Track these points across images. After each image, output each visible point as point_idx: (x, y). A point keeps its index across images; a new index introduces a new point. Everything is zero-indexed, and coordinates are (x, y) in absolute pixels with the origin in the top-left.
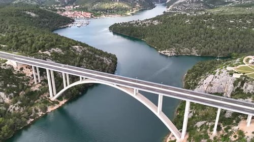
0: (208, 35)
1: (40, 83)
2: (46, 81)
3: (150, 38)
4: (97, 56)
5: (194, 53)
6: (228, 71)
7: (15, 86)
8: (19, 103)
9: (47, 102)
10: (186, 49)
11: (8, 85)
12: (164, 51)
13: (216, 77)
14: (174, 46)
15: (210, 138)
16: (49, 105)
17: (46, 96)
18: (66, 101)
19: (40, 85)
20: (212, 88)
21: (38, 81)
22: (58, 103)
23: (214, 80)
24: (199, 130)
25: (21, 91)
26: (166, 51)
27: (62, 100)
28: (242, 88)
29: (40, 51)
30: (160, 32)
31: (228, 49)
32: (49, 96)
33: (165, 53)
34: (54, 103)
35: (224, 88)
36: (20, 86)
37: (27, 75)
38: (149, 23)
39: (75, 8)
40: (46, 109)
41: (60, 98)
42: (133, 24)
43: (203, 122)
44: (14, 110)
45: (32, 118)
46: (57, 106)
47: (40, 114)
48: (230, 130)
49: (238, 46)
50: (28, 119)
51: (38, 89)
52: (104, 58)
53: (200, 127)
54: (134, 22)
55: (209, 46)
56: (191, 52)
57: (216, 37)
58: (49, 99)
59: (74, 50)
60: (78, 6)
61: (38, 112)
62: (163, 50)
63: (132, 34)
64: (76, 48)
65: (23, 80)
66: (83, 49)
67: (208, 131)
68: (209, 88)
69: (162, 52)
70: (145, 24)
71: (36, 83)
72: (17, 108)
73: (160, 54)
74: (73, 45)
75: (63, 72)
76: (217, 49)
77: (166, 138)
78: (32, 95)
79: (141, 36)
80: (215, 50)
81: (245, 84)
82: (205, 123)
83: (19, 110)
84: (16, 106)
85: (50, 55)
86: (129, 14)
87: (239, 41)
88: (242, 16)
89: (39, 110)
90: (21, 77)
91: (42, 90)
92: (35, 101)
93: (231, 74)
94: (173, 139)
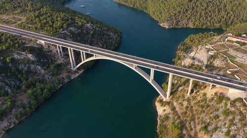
0: (204, 8)
1: (63, 57)
2: (68, 55)
5: (190, 24)
6: (206, 49)
7: (46, 61)
8: (51, 73)
9: (70, 72)
11: (42, 60)
12: (163, 24)
13: (197, 53)
15: (185, 98)
16: (72, 74)
17: (69, 67)
18: (83, 71)
19: (63, 59)
20: (195, 61)
22: (78, 73)
23: (196, 55)
24: (179, 93)
25: (51, 64)
26: (165, 24)
28: (214, 63)
29: (60, 31)
30: (161, 4)
31: (220, 21)
32: (71, 67)
34: (75, 72)
36: (50, 61)
37: (53, 52)
40: (70, 77)
43: (183, 87)
45: (61, 83)
46: (77, 75)
47: (66, 81)
50: (58, 85)
51: (62, 62)
52: (111, 34)
53: (180, 91)
55: (203, 19)
57: (211, 9)
58: (71, 70)
59: (86, 28)
61: (65, 79)
64: (88, 26)
65: (51, 56)
66: (93, 27)
67: (185, 93)
68: (192, 61)
71: (60, 58)
72: (50, 77)
73: (160, 26)
74: (85, 24)
75: (81, 51)
78: (59, 66)
81: (216, 60)
85: (68, 34)
90: (49, 53)
92: (61, 71)
93: (209, 51)
94: (161, 99)
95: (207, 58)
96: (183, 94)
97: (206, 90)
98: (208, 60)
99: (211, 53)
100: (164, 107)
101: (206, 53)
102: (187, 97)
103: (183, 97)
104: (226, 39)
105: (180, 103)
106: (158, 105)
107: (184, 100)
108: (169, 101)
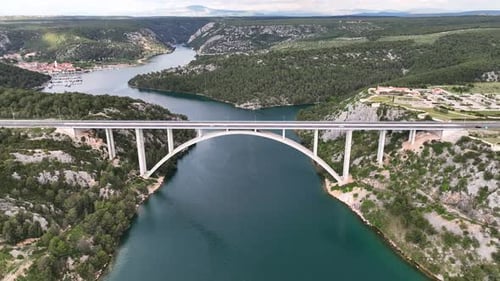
1: (116, 158)
3: (212, 90)
5: (285, 102)
7: (89, 163)
8: (110, 184)
9: (141, 181)
10: (273, 99)
11: (82, 162)
15: (379, 167)
17: (134, 173)
19: (119, 160)
21: (112, 155)
22: (156, 182)
23: (349, 117)
31: (324, 93)
32: (139, 174)
33: (246, 106)
34: (151, 182)
37: (94, 148)
38: (199, 70)
40: (146, 190)
41: (154, 175)
42: (172, 73)
44: (109, 194)
46: (157, 186)
47: (142, 197)
48: (397, 154)
49: (334, 87)
51: (119, 166)
54: (174, 71)
56: (281, 101)
59: (135, 109)
60: (33, 54)
61: (138, 195)
62: (242, 103)
65: (93, 155)
69: (242, 106)
70: (193, 72)
71: (111, 158)
72: (112, 192)
74: (131, 102)
76: (311, 94)
77: (324, 187)
78: (119, 172)
79: (194, 89)
80: (309, 95)
81: (388, 112)
82: (364, 158)
87: (333, 81)
89: (138, 192)
90: (89, 151)
91: (124, 166)
92: (124, 181)
93: (370, 104)
94: (334, 185)
95: (375, 112)
96: (369, 165)
97: (405, 146)
98: (378, 114)
99: (376, 105)
100: (350, 191)
101: (368, 108)
102: (381, 166)
103: (374, 168)
104: (377, 92)
105: (376, 177)
106: (336, 194)
107: (380, 170)
108: (352, 181)
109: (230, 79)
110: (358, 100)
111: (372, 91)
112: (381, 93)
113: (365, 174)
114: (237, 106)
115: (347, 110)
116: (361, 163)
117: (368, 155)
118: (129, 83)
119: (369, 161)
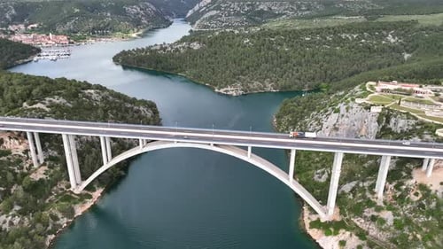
0: (283, 59)
1: (44, 164)
3: (194, 71)
4: (129, 106)
5: (269, 87)
6: (360, 105)
8: (17, 208)
9: (68, 197)
10: (256, 83)
12: (225, 89)
13: (343, 116)
14: (239, 79)
15: (378, 204)
16: (75, 203)
17: (63, 186)
18: (101, 190)
19: (46, 168)
20: (338, 132)
21: (38, 161)
22: (90, 197)
23: (340, 121)
24: (351, 197)
25: (13, 184)
26: (229, 89)
27: (94, 191)
28: (389, 126)
29: (25, 104)
30: (209, 59)
32: (69, 186)
33: (226, 91)
34: (83, 198)
35: (360, 130)
36: (10, 175)
37: (14, 153)
38: (184, 48)
39: (29, 27)
40: (72, 211)
41: (90, 188)
42: (156, 50)
43: (353, 184)
44: (11, 223)
45: (50, 233)
46: (89, 204)
47: (64, 222)
48: (404, 187)
49: (326, 72)
51: (44, 177)
52: (141, 108)
53: (351, 191)
54: (158, 48)
55: (288, 76)
56: (265, 86)
57: (294, 62)
58: (72, 192)
59: (87, 97)
60: (35, 25)
61: (58, 219)
62: (223, 88)
63: (159, 66)
64: (91, 94)
65: (10, 164)
66: (103, 95)
67: (368, 195)
68: (334, 133)
69: (222, 91)
70: (177, 50)
71: (36, 166)
72: (17, 220)
73: (219, 93)
74: (83, 89)
75: (101, 136)
76: (300, 79)
77: (301, 218)
78: (37, 189)
79: (176, 69)
80: (297, 81)
81: (393, 120)
82: (357, 185)
83: (21, 223)
84: (14, 216)
85: (47, 110)
86: (134, 35)
87: (326, 65)
88: (319, 31)
89: (60, 216)
90: (4, 158)
91: (51, 176)
92: (45, 199)
93: (368, 108)
94: (314, 218)
95: (375, 119)
96: (364, 197)
97: (417, 177)
98: (379, 121)
99: (376, 110)
100: (336, 233)
101: (366, 112)
102: (380, 203)
103: (370, 204)
104: (378, 88)
105: (373, 219)
106: (315, 234)
107: (379, 209)
108: (338, 219)
109: (213, 60)
110: (353, 100)
111: (371, 87)
112: (382, 91)
113: (358, 210)
114: (217, 90)
115: (338, 111)
116: (353, 191)
117: (363, 181)
118: (113, 58)
119: (363, 190)
